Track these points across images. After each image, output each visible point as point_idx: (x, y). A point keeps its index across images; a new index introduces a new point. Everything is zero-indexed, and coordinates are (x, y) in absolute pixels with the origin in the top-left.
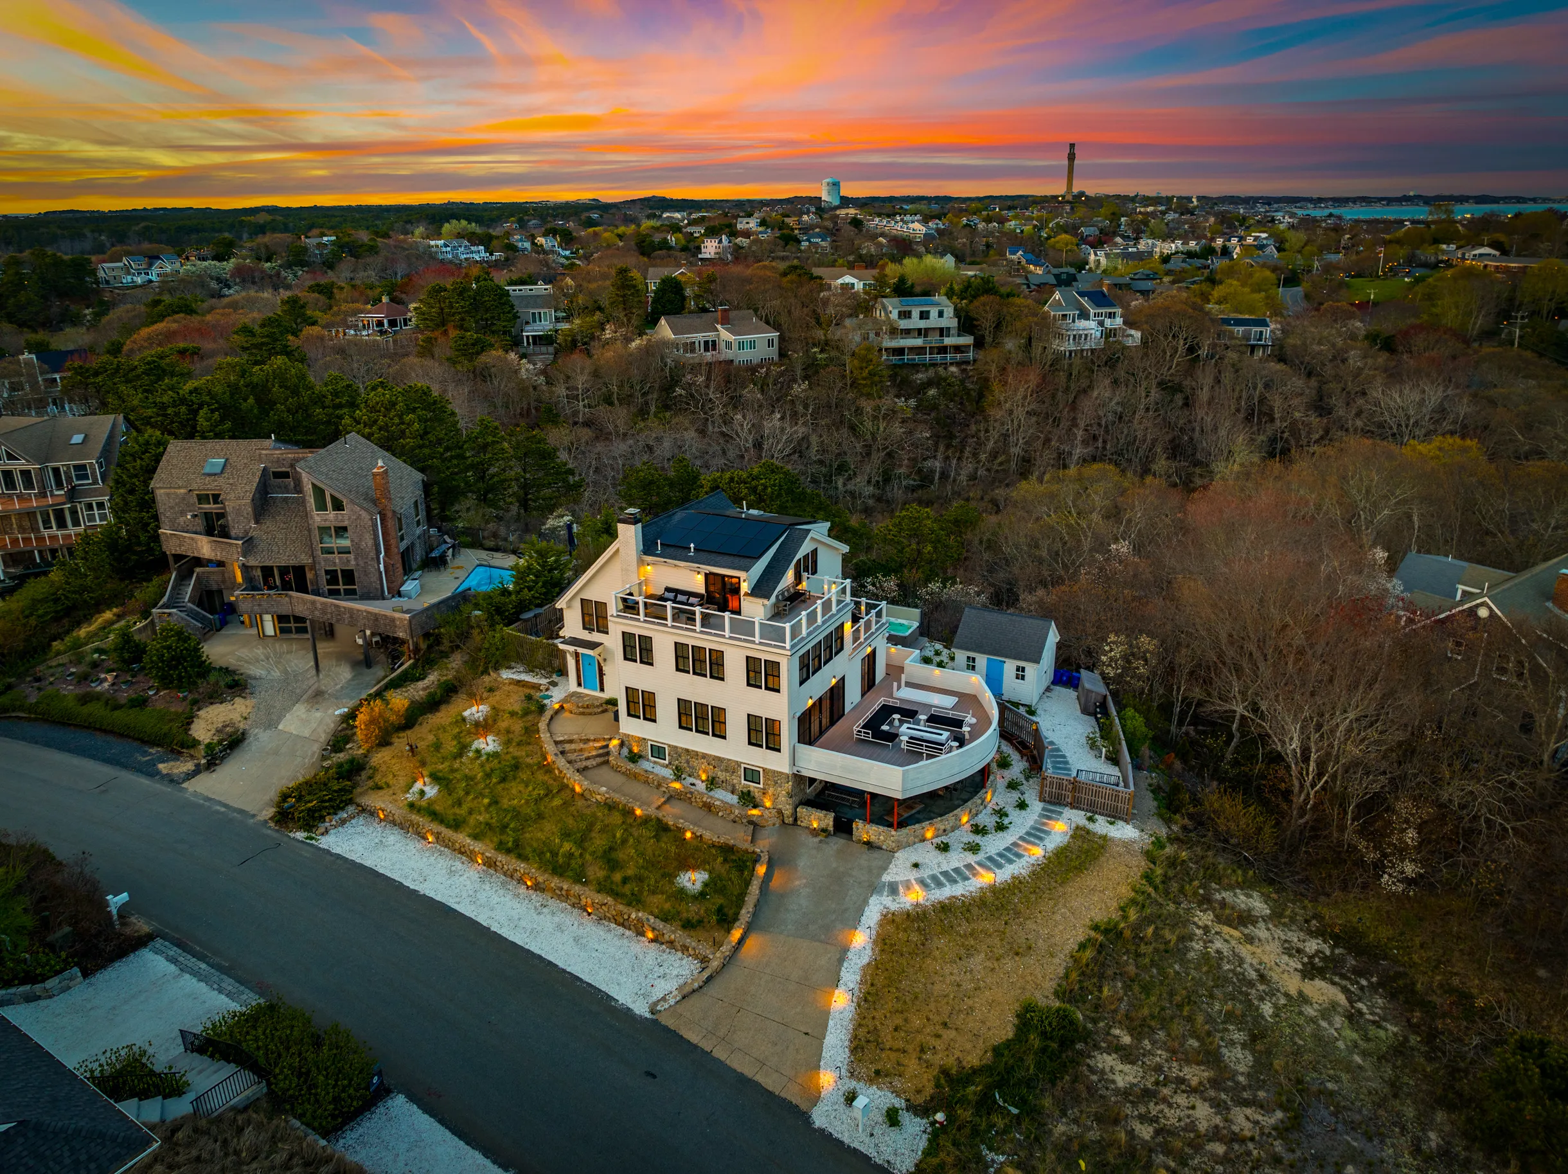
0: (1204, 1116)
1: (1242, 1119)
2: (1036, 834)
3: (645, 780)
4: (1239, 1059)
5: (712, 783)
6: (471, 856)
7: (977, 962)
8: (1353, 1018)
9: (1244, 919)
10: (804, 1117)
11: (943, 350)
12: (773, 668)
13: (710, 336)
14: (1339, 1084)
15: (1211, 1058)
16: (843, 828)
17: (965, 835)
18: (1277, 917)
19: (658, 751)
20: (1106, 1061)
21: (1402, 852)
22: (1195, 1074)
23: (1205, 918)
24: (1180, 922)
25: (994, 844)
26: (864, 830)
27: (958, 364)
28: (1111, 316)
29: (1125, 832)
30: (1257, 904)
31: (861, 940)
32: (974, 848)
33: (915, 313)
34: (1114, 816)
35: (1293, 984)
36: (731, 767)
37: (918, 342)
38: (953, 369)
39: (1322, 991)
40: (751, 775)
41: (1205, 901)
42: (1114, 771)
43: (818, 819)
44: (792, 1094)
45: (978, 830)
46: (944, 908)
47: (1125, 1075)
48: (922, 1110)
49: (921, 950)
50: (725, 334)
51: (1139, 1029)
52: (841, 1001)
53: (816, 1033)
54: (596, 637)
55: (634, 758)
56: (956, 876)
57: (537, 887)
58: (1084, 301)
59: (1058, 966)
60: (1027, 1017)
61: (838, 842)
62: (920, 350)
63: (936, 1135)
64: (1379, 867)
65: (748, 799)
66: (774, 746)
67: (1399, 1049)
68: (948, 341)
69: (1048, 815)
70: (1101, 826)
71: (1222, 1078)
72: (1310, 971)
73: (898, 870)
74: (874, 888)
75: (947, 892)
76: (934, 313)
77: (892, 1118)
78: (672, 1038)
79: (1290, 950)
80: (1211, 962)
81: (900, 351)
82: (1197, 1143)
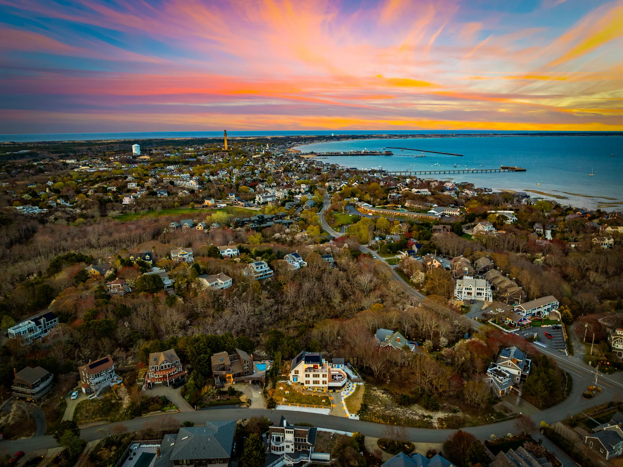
0: (379, 409)
1: (382, 408)
2: (353, 386)
3: (310, 391)
4: (380, 403)
5: (318, 390)
6: (297, 405)
7: (355, 401)
8: (388, 397)
9: (375, 390)
10: (348, 418)
11: (267, 275)
12: (326, 375)
13: (216, 282)
14: (388, 403)
15: (378, 404)
16: (334, 391)
17: (346, 389)
18: (378, 389)
19: (310, 387)
20: (369, 407)
21: (388, 379)
22: (377, 406)
23: (372, 391)
24: (370, 392)
25: (350, 388)
26: (337, 391)
27: (270, 277)
28: (300, 259)
29: (361, 384)
30: (376, 388)
31: (343, 402)
32: (348, 390)
33: (260, 268)
34: (360, 382)
35: (382, 395)
36: (320, 387)
37: (261, 274)
38: (269, 279)
39: (384, 395)
40: (323, 388)
41: (371, 389)
42: (356, 377)
43: (331, 391)
44: (346, 417)
45: (348, 388)
46: (349, 397)
47: (371, 407)
48: (358, 415)
49: (349, 401)
50: (220, 281)
51: (371, 403)
52: (345, 408)
53: (345, 411)
54: (297, 375)
55: (307, 389)
56: (348, 393)
57: (307, 406)
58: (293, 256)
59: (362, 399)
60: (362, 405)
61: (334, 393)
62: (262, 276)
63: (359, 416)
64: (386, 381)
65: (323, 391)
66: (326, 384)
67: (392, 399)
68: (268, 273)
69: (353, 384)
70: (359, 384)
71: (379, 405)
72: (383, 394)
73: (342, 394)
74: (341, 397)
75: (348, 395)
76: (263, 267)
77: (356, 416)
78: (332, 416)
79: (381, 392)
80: (374, 395)
81: (258, 277)
82: (379, 411)
